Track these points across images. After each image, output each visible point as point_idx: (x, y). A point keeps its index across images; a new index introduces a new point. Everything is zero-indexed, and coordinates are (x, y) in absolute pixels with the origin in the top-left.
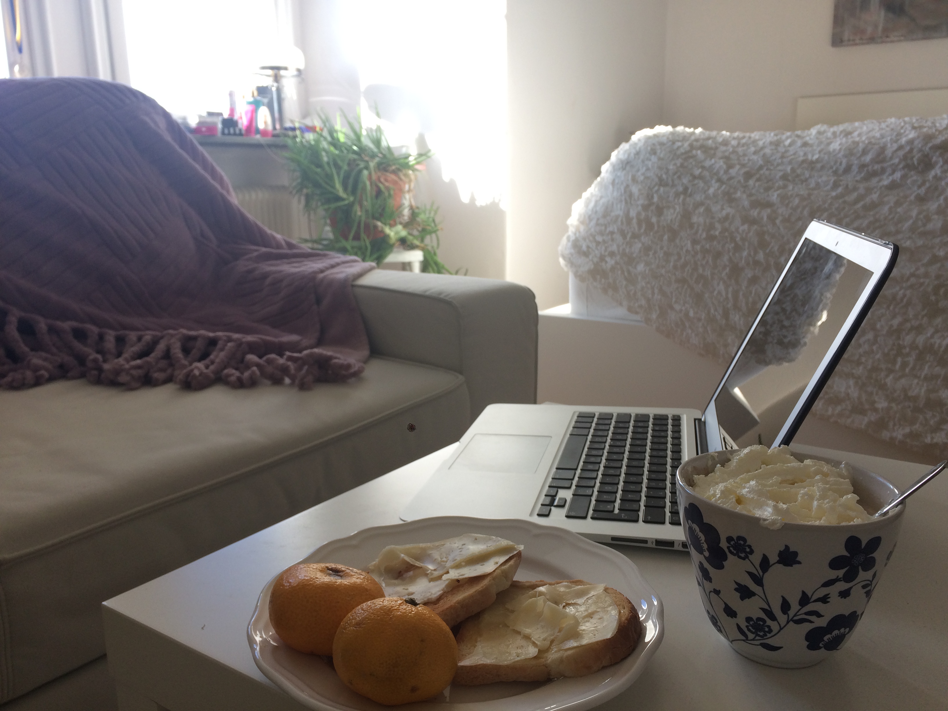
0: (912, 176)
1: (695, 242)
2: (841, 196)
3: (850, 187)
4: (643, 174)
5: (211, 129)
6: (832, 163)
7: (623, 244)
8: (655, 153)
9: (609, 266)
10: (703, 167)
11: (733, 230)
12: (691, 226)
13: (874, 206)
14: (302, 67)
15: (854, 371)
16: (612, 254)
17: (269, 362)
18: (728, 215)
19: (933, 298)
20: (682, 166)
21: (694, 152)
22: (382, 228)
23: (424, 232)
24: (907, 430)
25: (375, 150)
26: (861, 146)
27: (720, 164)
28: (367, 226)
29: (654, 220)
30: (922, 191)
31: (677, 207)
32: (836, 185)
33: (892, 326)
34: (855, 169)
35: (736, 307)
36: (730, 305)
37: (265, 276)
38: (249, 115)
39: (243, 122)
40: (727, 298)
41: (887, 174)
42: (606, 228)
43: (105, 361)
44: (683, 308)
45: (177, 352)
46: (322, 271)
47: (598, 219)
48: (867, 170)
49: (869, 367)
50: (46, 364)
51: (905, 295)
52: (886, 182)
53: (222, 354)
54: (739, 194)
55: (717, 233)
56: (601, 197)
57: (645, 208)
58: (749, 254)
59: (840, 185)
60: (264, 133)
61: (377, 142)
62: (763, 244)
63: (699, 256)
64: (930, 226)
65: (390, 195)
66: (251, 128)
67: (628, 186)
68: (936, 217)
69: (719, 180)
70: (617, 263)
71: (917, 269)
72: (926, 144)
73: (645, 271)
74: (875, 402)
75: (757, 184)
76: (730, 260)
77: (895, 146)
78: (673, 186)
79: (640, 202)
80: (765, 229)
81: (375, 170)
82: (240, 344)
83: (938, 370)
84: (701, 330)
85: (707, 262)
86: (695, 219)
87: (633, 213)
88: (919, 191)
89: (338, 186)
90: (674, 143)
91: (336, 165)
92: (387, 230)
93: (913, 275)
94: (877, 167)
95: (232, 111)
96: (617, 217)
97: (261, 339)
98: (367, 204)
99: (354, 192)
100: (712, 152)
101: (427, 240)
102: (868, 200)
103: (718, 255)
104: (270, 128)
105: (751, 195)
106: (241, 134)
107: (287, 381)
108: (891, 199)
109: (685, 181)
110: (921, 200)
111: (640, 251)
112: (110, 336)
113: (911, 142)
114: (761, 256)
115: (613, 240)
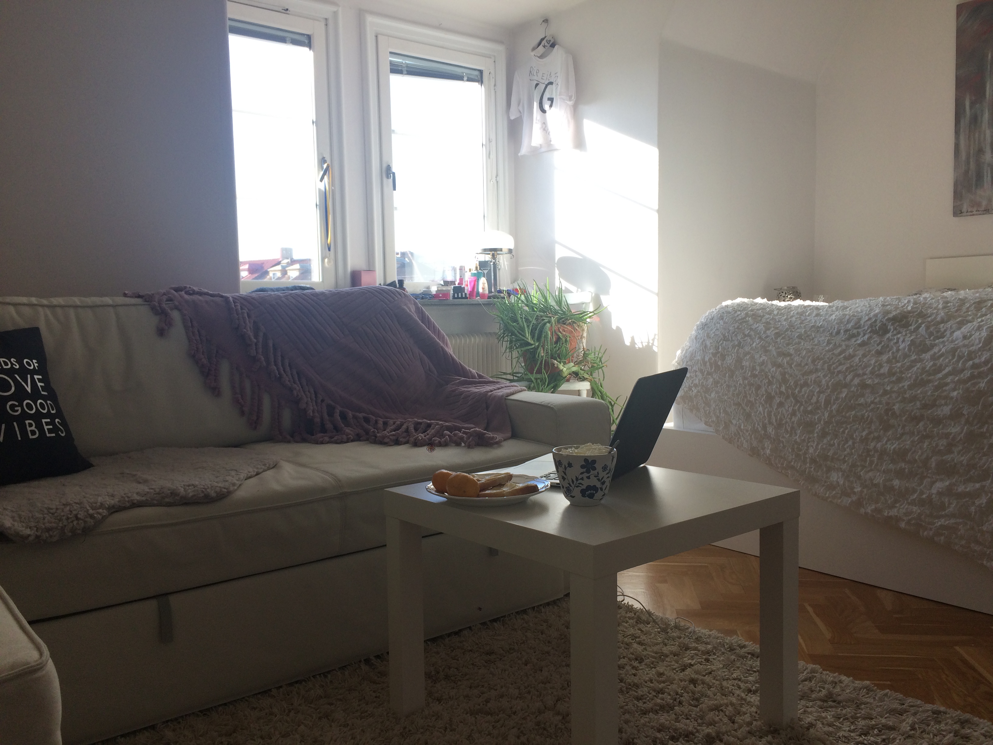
0: (874, 338)
1: (745, 378)
2: (832, 350)
3: (837, 344)
4: (714, 333)
5: (445, 295)
6: (830, 328)
7: (702, 378)
8: (722, 319)
9: (694, 394)
10: (751, 329)
11: (767, 371)
12: (742, 367)
13: (851, 357)
14: (512, 247)
15: (841, 467)
16: (696, 386)
17: (455, 435)
18: (764, 360)
19: (885, 418)
20: (738, 328)
21: (747, 318)
22: (557, 364)
23: (593, 368)
24: (873, 507)
25: (557, 308)
26: (847, 317)
27: (761, 327)
28: (547, 363)
29: (719, 363)
30: (879, 348)
31: (733, 355)
32: (829, 343)
33: (862, 436)
34: (842, 331)
35: (770, 423)
36: (766, 421)
37: (461, 393)
38: (473, 284)
39: (468, 289)
40: (765, 416)
41: (861, 336)
42: (692, 368)
43: (378, 433)
44: (738, 423)
45: (412, 429)
46: (491, 391)
47: (687, 362)
48: (849, 333)
49: (850, 464)
50: (351, 432)
51: (869, 416)
52: (859, 342)
53: (433, 430)
54: (770, 348)
55: (757, 373)
56: (690, 347)
57: (714, 355)
58: (777, 387)
59: (831, 343)
60: (482, 296)
61: (559, 302)
62: (784, 381)
63: (747, 388)
64: (882, 371)
65: (566, 341)
66: (474, 292)
67: (704, 340)
68: (885, 365)
69: (760, 338)
70: (698, 392)
71: (875, 398)
72: (884, 317)
73: (715, 397)
74: (854, 488)
75: (782, 341)
76: (766, 391)
77: (867, 318)
78: (732, 341)
79: (711, 351)
80: (786, 370)
81: (555, 323)
82: (442, 426)
83: (891, 466)
84: (749, 438)
85: (752, 392)
86: (744, 363)
87: (707, 359)
88: (878, 348)
89: (528, 335)
90: (736, 312)
91: (527, 320)
92: (561, 366)
93: (872, 402)
94: (855, 331)
95: (461, 280)
96: (698, 360)
97: (454, 425)
98: (548, 346)
99: (539, 339)
100: (760, 318)
101: (595, 375)
102: (847, 353)
103: (758, 388)
104: (487, 292)
105: (779, 348)
106: (466, 298)
107: (463, 444)
108: (860, 353)
109: (739, 338)
110: (879, 353)
111: (712, 384)
112: (381, 422)
113: (876, 315)
114: (783, 389)
115: (696, 376)
